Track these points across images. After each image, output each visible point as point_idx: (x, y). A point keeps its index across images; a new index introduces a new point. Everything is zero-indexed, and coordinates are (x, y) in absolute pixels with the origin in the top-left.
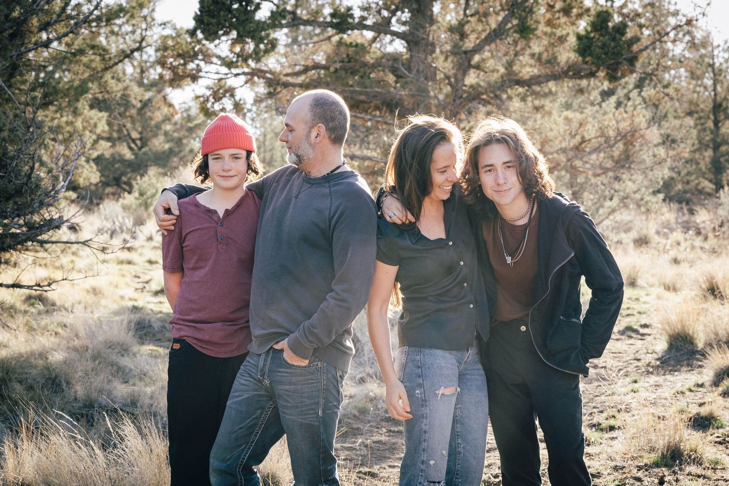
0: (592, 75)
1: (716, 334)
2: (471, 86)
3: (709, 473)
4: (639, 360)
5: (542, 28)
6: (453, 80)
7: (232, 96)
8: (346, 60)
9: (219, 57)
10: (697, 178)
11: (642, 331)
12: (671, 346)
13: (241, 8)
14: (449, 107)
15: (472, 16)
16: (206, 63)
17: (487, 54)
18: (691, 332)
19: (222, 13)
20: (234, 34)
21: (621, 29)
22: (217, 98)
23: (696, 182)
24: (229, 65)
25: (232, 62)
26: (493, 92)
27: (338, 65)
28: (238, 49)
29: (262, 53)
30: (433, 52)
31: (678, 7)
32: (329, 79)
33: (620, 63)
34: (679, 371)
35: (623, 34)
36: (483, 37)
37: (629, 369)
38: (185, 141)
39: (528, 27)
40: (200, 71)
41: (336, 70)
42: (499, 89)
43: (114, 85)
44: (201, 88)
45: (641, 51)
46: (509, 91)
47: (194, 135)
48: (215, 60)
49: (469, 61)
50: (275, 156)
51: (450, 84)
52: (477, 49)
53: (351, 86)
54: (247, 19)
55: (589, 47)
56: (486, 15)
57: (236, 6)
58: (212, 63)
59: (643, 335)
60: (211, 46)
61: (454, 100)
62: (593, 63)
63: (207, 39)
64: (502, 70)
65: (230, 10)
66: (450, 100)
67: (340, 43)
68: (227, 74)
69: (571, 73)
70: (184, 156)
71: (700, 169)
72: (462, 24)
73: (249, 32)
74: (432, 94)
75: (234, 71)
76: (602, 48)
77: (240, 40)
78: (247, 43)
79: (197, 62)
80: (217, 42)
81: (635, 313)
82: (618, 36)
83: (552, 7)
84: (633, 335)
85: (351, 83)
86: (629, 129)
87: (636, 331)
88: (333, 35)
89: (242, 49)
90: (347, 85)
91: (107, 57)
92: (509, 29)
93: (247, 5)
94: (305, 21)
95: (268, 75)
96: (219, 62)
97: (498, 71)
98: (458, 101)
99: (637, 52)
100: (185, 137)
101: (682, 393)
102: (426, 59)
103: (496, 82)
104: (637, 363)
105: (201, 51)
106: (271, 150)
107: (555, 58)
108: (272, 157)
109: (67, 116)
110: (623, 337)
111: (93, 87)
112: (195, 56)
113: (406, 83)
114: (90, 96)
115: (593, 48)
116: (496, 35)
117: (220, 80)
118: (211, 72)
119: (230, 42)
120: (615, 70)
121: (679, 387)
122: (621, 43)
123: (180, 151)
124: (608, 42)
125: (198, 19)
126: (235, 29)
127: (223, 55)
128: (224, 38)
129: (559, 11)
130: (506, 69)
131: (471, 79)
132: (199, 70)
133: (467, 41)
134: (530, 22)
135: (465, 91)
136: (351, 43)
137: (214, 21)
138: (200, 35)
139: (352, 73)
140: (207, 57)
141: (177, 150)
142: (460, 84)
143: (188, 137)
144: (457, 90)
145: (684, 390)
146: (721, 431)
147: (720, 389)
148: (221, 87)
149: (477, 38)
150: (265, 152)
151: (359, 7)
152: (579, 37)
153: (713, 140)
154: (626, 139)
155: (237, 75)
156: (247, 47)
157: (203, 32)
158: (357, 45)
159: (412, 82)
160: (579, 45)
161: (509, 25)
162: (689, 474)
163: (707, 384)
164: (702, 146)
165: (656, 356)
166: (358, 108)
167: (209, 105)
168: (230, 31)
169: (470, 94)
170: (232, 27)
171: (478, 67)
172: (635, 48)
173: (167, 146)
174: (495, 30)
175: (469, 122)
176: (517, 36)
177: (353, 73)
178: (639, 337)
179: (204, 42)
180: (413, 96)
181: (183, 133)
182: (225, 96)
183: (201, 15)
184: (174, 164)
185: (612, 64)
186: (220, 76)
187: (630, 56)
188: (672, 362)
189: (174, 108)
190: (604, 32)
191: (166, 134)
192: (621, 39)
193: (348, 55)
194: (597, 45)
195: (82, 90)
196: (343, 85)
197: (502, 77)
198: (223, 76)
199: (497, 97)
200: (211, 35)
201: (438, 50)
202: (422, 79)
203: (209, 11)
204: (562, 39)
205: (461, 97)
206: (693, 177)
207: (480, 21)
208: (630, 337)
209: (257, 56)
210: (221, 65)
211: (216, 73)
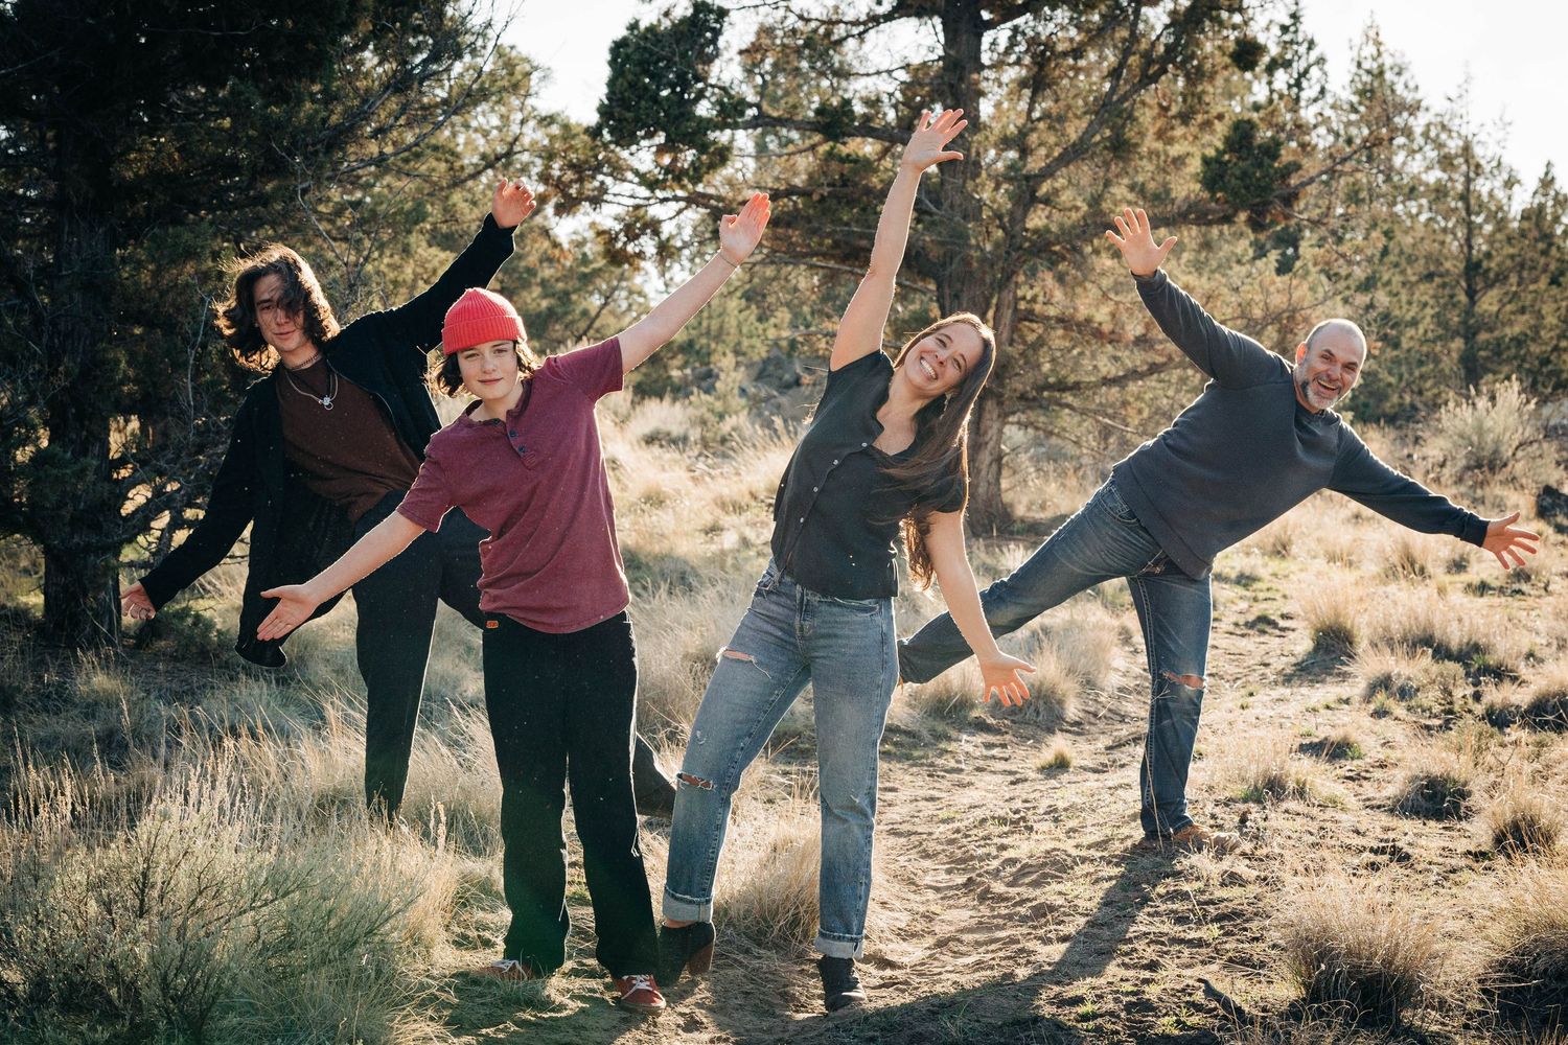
0: (1227, 219)
1: (1386, 629)
2: (1036, 231)
3: (1315, 811)
4: (1266, 665)
5: (1150, 143)
6: (1006, 219)
7: (656, 233)
8: (839, 183)
9: (637, 173)
10: (1435, 385)
11: (1282, 623)
12: (1318, 647)
13: (674, 98)
14: (1000, 264)
15: (1039, 119)
16: (615, 179)
17: (1061, 182)
18: (1349, 626)
19: (643, 103)
20: (661, 138)
21: (1272, 150)
22: (632, 236)
23: (1435, 391)
24: (652, 184)
25: (657, 181)
26: (1069, 242)
27: (826, 191)
28: (667, 160)
29: (704, 169)
30: (978, 175)
31: (1419, 96)
32: (811, 211)
33: (1271, 203)
34: (1323, 681)
35: (1275, 156)
36: (1056, 154)
37: (1250, 679)
38: (574, 297)
39: (1127, 142)
40: (605, 192)
41: (823, 199)
42: (1078, 237)
43: (467, 211)
44: (608, 217)
45: (1303, 185)
46: (1096, 242)
47: (591, 288)
48: (630, 175)
49: (1034, 191)
50: (726, 326)
51: (1004, 228)
52: (1047, 173)
53: (847, 224)
54: (682, 115)
55: (1222, 177)
56: (1061, 119)
57: (665, 93)
58: (624, 180)
59: (1283, 629)
60: (625, 154)
61: (1008, 253)
62: (1226, 202)
63: (617, 144)
64: (1085, 208)
65: (656, 99)
66: (1002, 251)
67: (830, 155)
68: (648, 199)
69: (1192, 216)
70: (573, 322)
71: (1442, 371)
72: (1023, 133)
73: (686, 135)
74: (973, 242)
75: (659, 194)
76: (1242, 179)
77: (668, 147)
78: (681, 151)
79: (600, 177)
80: (634, 148)
81: (1278, 596)
82: (1266, 161)
83: (1166, 109)
84: (1269, 629)
85: (845, 218)
86: (1284, 306)
87: (1274, 624)
88: (820, 144)
89: (675, 160)
90: (840, 222)
91: (457, 165)
92: (1098, 144)
93: (683, 92)
94: (774, 119)
95: (713, 202)
96: (636, 180)
97: (1077, 209)
98: (1014, 255)
99: (1296, 187)
100: (576, 291)
101: (1314, 710)
102: (964, 186)
103: (1073, 227)
104: (1263, 670)
105: (608, 161)
106: (720, 315)
107: (1168, 192)
108: (721, 328)
109: (391, 256)
110: (1251, 632)
111: (434, 211)
112: (598, 169)
113: (933, 223)
114: (428, 227)
115: (1227, 178)
116: (1074, 153)
117: (637, 207)
118: (623, 195)
119: (654, 149)
120: (1262, 214)
121: (1312, 703)
122: (1272, 171)
123: (566, 313)
124: (1251, 170)
125: (605, 112)
126: (664, 130)
127: (643, 169)
128: (644, 143)
129: (1174, 117)
130: (1090, 206)
131: (1037, 219)
132: (603, 189)
133: (1029, 159)
134: (1130, 133)
135: (1026, 239)
136: (848, 155)
137: (629, 115)
138: (607, 136)
139: (848, 203)
140: (618, 171)
141: (560, 310)
142: (1017, 228)
143: (579, 290)
144: (1013, 237)
145: (1318, 706)
146: (1355, 762)
147: (1372, 707)
148: (638, 219)
149: (1047, 156)
150: (710, 317)
151: (861, 99)
152: (1206, 161)
153: (1464, 323)
154: (1280, 322)
155: (664, 200)
156: (681, 156)
157: (611, 133)
158: (856, 161)
159: (942, 222)
160: (1205, 173)
161: (1098, 138)
162: (1287, 811)
163: (1356, 699)
164: (1447, 332)
165: (1293, 660)
166: (857, 259)
167: (619, 245)
168: (655, 131)
169: (1033, 244)
170: (661, 126)
171: (1047, 201)
172: (1294, 181)
173: (544, 304)
174: (1074, 145)
175: (1032, 287)
176: (1109, 155)
177: (851, 203)
178: (1277, 632)
179: (612, 147)
180: (942, 244)
181: (573, 284)
182: (644, 233)
183: (609, 106)
184: (557, 335)
185: (1257, 205)
186: (638, 201)
187: (1285, 192)
188: (1316, 670)
189: (562, 250)
190: (1244, 153)
191: (544, 283)
192: (1271, 166)
193: (842, 175)
194: (1233, 174)
195: (417, 216)
196: (832, 222)
197: (1084, 218)
198: (641, 202)
199: (1075, 250)
200: (626, 138)
201: (984, 174)
202: (958, 218)
203: (622, 99)
204: (1179, 162)
205: (1020, 248)
206: (1429, 384)
207: (1050, 128)
208: (1263, 632)
209: (697, 173)
210: (640, 184)
211: (632, 196)
